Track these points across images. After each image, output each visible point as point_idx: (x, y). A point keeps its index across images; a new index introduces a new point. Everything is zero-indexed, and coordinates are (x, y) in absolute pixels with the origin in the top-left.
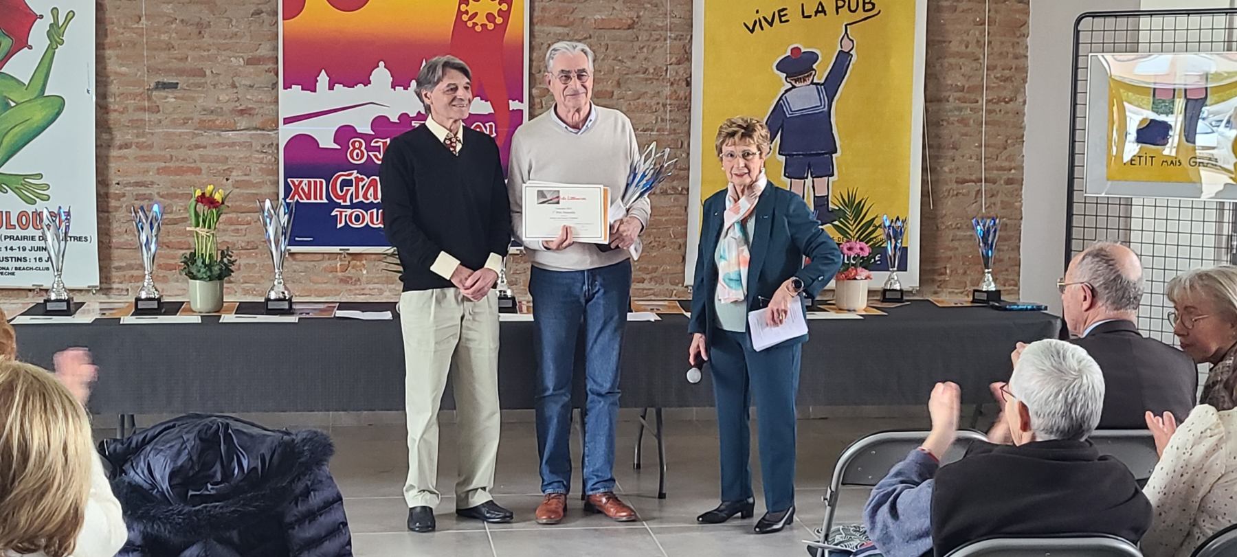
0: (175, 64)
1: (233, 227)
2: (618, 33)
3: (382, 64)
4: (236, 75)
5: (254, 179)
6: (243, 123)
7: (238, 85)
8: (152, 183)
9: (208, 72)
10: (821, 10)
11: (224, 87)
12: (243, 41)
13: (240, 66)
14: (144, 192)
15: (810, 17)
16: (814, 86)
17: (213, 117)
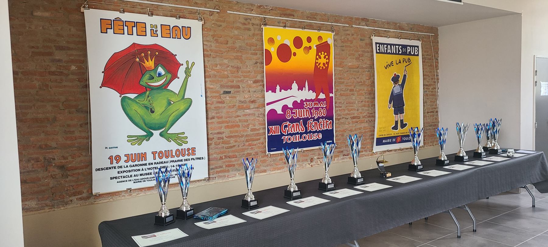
0: (230, 84)
1: (250, 147)
2: (355, 69)
3: (295, 82)
4: (250, 87)
5: (257, 127)
6: (252, 106)
7: (250, 91)
8: (223, 132)
9: (241, 87)
10: (400, 62)
11: (246, 92)
12: (252, 74)
13: (251, 84)
14: (220, 136)
15: (397, 64)
16: (399, 86)
17: (243, 104)
